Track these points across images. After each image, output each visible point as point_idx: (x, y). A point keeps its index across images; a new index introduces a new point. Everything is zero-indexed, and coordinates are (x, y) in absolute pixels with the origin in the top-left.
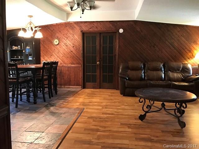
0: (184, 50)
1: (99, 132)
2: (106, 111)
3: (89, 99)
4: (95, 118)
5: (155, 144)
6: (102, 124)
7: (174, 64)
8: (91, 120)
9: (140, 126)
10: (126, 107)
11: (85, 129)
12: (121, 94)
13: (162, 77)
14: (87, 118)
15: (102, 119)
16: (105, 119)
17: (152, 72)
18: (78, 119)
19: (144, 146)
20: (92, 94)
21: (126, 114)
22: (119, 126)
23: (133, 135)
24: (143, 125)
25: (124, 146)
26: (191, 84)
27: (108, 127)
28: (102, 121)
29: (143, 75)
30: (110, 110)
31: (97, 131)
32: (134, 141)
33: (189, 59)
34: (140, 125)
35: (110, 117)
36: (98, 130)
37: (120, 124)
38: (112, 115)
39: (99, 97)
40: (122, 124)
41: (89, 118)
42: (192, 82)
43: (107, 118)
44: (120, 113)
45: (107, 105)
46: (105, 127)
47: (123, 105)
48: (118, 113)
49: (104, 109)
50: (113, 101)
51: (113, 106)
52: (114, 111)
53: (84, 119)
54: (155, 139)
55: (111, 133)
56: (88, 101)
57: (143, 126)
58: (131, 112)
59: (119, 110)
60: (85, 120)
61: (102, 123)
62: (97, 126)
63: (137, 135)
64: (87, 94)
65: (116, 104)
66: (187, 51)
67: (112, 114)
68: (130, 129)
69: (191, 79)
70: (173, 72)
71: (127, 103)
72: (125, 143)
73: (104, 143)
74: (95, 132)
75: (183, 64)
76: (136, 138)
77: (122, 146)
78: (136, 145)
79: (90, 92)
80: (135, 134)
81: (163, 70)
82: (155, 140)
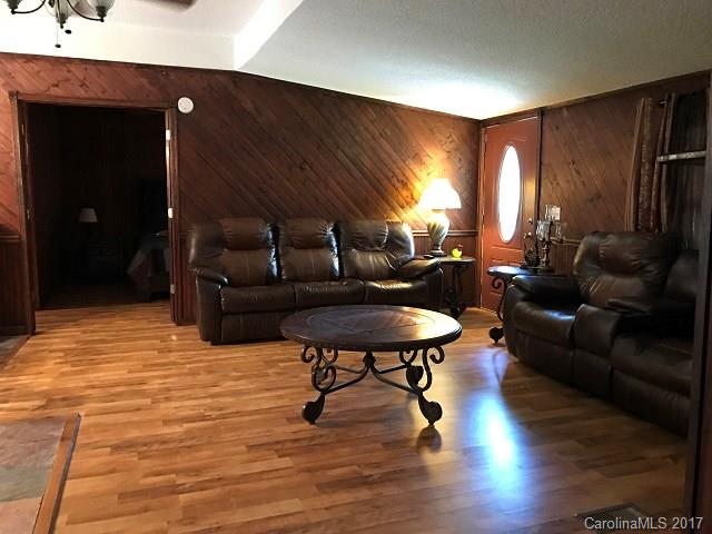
0: (389, 179)
1: (185, 495)
2: (174, 411)
3: (82, 372)
4: (145, 445)
5: (380, 490)
6: (182, 461)
7: (365, 226)
8: (130, 457)
9: (313, 443)
10: (242, 385)
11: (122, 496)
12: (206, 339)
13: (332, 267)
14: (109, 449)
15: (172, 445)
16: (182, 441)
17: (302, 253)
18: (72, 462)
19: (351, 503)
20: (85, 352)
21: (251, 408)
22: (245, 457)
23: (305, 477)
24: (321, 436)
25: (291, 521)
26: (419, 283)
27: (206, 468)
28: (176, 452)
29: (274, 263)
30: (187, 403)
31: (174, 493)
32: (315, 495)
33: (403, 207)
34: (312, 439)
35: (199, 429)
36: (174, 490)
37: (244, 448)
38: (204, 420)
39: (122, 359)
40: (251, 448)
41: (116, 448)
42: (419, 278)
43: (190, 434)
44: (230, 411)
45: (168, 390)
46: (197, 471)
47: (226, 377)
48: (221, 409)
49: (162, 405)
50: (186, 371)
51: (192, 387)
52: (203, 405)
53: (97, 456)
54: (376, 472)
55: (227, 488)
56: (84, 384)
57: (322, 440)
58: (265, 401)
59: (222, 400)
60: (103, 459)
61: (179, 459)
62: (165, 474)
63: (319, 473)
64: (61, 354)
65: (199, 377)
66: (398, 185)
67: (203, 418)
68: (287, 458)
69: (415, 268)
70: (362, 250)
71: (235, 370)
72: (293, 511)
73: (219, 528)
74: (166, 499)
75: (388, 223)
76: (317, 486)
77: (286, 523)
78: (326, 509)
79: (74, 346)
80: (309, 470)
81: (334, 244)
82: (376, 477)
